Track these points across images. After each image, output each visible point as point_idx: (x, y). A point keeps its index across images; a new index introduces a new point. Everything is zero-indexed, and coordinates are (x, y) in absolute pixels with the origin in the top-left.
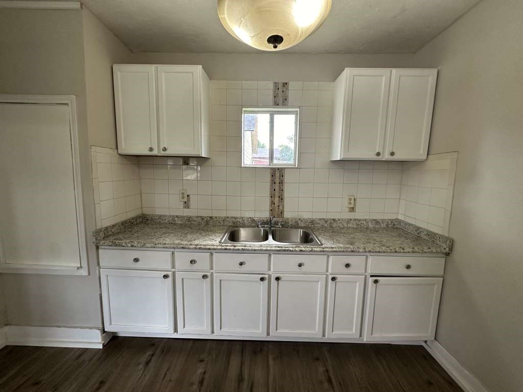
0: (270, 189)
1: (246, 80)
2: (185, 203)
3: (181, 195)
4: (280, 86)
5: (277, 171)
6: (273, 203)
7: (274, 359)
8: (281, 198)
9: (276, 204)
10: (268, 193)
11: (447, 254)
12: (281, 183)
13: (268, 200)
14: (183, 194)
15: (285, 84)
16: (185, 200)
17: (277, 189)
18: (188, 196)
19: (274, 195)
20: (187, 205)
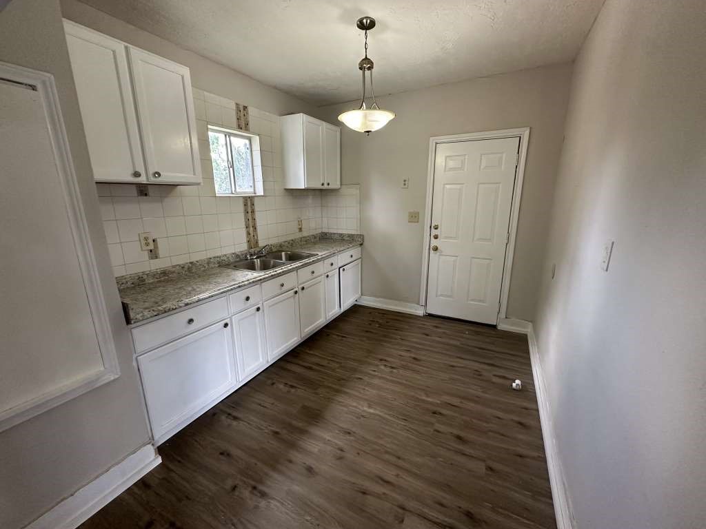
0: (245, 219)
1: (207, 92)
2: (151, 251)
3: (143, 242)
4: (242, 109)
5: (248, 200)
6: (248, 234)
7: (310, 350)
8: (255, 228)
9: (252, 235)
10: (243, 225)
11: (361, 245)
12: (253, 212)
13: (244, 232)
14: (146, 239)
15: (245, 108)
16: (151, 247)
17: (250, 218)
18: (154, 241)
19: (249, 225)
20: (153, 254)
